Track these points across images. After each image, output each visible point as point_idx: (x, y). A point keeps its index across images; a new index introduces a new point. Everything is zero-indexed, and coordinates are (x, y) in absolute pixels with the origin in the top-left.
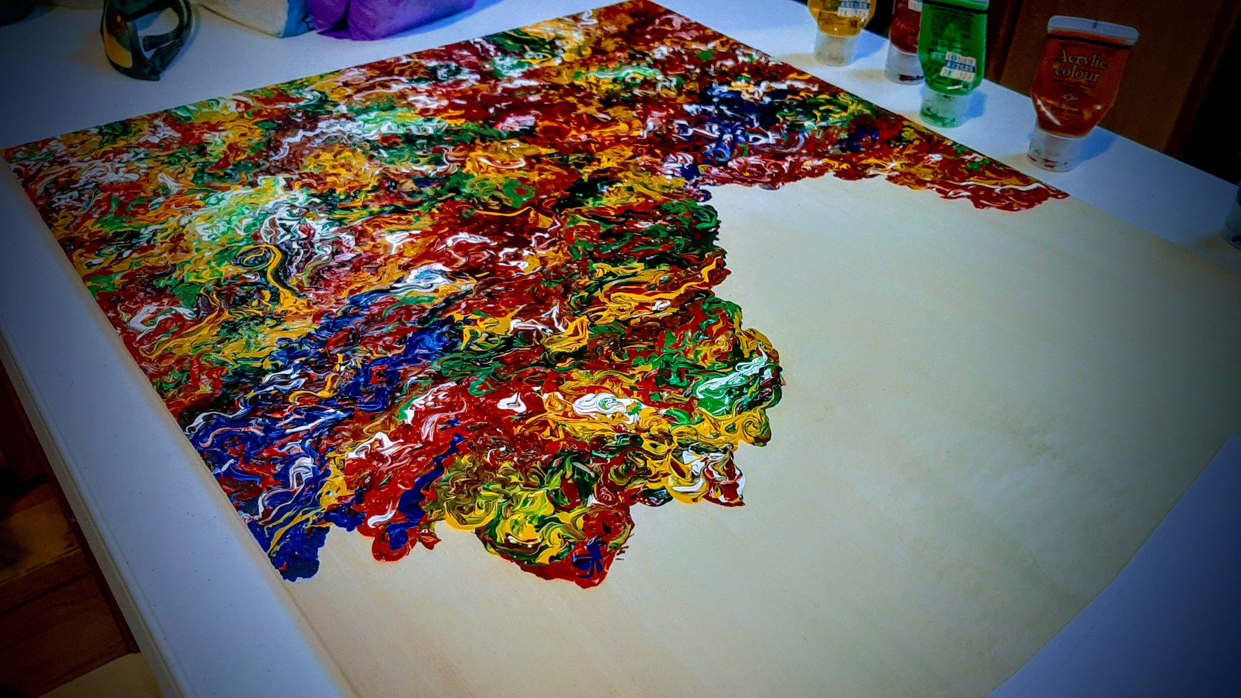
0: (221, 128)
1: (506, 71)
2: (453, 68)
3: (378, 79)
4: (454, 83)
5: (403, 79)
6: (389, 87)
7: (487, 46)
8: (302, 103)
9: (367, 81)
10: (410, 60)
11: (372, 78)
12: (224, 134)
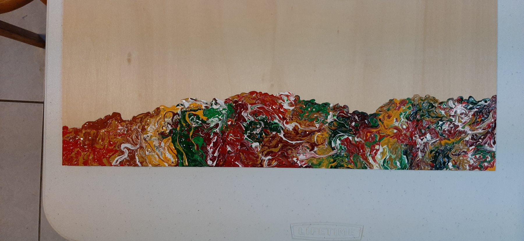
0: (395, 131)
1: (224, 112)
2: (249, 132)
3: (294, 143)
4: (260, 113)
5: (282, 135)
6: (294, 129)
7: (211, 151)
8: (346, 137)
9: (301, 144)
10: (263, 158)
11: (296, 147)
12: (397, 124)
